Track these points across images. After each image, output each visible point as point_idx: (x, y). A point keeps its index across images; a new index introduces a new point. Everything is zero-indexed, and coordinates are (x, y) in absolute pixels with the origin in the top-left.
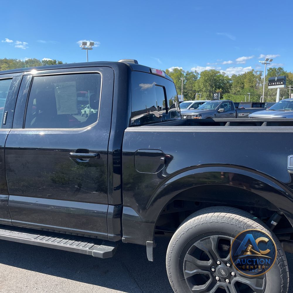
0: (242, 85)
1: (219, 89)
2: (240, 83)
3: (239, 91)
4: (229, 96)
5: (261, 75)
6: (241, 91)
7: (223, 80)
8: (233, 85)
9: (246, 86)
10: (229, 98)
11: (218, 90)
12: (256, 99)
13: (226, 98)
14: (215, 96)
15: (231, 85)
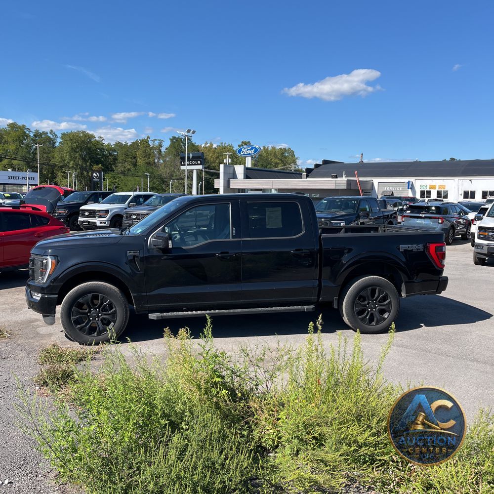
0: (134, 160)
1: (98, 165)
2: (130, 156)
3: (129, 170)
4: (114, 177)
5: (161, 146)
6: (133, 169)
7: (102, 150)
8: (120, 159)
9: (141, 161)
10: (115, 180)
11: (96, 166)
12: (158, 183)
13: (110, 180)
14: (95, 176)
15: (115, 159)
